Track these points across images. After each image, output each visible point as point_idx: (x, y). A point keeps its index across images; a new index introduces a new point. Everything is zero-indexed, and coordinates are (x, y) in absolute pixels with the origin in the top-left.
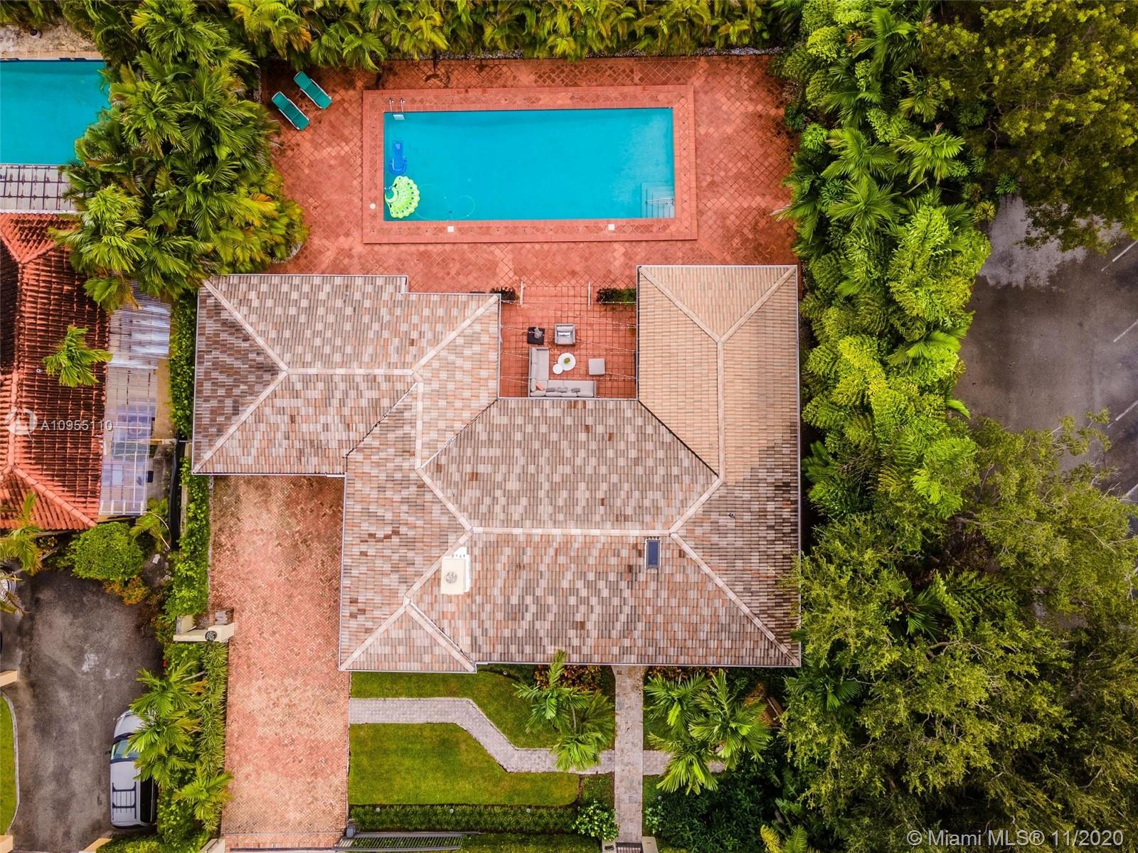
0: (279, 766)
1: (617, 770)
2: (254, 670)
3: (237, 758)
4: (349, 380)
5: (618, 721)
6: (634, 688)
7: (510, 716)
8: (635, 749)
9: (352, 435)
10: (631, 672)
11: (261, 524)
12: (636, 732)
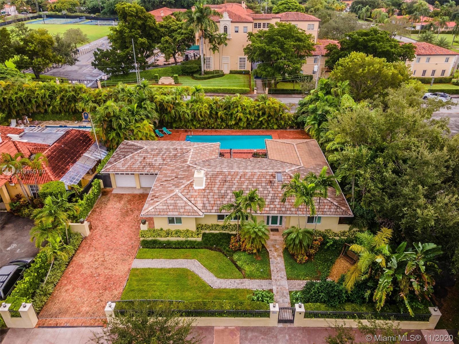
0: (87, 286)
1: (274, 288)
2: (91, 248)
3: (66, 282)
4: (167, 149)
5: (272, 268)
6: (279, 256)
7: (216, 266)
8: (282, 279)
9: (165, 162)
10: (276, 250)
11: (115, 206)
12: (282, 272)
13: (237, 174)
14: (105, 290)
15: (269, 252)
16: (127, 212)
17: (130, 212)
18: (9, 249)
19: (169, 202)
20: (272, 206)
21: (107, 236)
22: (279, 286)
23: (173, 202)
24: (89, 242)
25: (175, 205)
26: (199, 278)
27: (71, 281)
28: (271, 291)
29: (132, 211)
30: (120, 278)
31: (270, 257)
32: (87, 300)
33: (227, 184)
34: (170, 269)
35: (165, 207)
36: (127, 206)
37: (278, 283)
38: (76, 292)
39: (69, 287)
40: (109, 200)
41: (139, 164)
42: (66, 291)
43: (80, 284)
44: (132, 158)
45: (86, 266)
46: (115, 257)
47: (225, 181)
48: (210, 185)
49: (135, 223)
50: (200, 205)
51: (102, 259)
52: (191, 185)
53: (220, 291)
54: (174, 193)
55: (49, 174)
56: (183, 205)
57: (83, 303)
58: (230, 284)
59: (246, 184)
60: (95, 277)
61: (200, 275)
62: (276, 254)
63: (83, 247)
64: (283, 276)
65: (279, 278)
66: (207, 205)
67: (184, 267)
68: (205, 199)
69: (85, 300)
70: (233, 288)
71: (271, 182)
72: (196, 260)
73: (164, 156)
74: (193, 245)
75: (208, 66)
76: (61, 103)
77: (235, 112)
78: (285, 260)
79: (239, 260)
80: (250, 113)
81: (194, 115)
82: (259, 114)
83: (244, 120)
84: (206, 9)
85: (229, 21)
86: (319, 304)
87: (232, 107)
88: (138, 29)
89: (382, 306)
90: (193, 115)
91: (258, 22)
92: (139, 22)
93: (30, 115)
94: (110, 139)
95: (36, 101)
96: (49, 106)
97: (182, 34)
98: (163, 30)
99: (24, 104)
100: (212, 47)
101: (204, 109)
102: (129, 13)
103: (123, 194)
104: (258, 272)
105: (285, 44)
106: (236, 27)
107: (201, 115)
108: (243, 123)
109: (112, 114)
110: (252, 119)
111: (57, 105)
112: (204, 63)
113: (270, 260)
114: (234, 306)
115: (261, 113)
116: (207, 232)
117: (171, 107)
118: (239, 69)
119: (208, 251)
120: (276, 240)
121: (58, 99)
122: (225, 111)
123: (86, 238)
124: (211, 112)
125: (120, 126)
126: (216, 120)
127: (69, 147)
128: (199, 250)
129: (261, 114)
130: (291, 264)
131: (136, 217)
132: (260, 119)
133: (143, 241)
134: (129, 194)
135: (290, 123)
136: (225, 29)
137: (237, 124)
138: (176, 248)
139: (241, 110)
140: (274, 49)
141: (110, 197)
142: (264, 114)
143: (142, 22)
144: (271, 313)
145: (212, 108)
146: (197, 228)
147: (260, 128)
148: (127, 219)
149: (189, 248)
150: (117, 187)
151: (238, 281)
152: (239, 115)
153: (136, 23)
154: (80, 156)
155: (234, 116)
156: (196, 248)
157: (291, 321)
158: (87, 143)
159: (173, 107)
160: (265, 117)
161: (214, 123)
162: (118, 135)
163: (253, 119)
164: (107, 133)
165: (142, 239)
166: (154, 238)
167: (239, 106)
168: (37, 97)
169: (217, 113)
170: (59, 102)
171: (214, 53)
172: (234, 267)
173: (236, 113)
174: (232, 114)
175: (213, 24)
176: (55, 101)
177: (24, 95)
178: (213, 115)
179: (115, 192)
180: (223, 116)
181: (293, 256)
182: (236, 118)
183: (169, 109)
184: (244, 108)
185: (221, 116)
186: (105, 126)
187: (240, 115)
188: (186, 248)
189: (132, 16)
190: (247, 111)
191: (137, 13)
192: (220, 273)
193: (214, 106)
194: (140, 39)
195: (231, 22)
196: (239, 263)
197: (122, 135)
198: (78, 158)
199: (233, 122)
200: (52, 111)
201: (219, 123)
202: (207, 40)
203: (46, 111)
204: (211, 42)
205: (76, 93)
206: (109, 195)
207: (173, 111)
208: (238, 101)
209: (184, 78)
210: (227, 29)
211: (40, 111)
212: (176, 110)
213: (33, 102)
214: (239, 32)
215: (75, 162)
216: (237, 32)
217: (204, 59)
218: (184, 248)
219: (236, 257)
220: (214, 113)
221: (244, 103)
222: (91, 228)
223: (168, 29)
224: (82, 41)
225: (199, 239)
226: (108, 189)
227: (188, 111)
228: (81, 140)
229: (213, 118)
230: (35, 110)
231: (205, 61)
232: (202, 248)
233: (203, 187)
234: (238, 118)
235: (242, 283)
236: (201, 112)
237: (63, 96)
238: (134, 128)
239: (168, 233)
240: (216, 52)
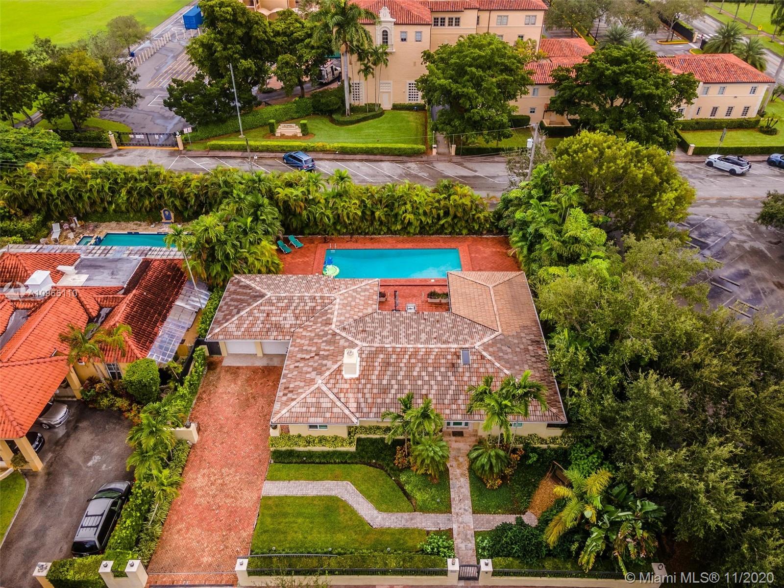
0: (204, 524)
1: (455, 527)
2: (203, 463)
3: (176, 518)
4: (301, 298)
5: (453, 495)
6: (462, 475)
7: (376, 492)
8: (466, 513)
9: (298, 322)
10: (459, 466)
11: (229, 390)
12: (466, 502)
13: (404, 351)
14: (230, 530)
15: (450, 469)
16: (248, 400)
17: (252, 401)
18: (90, 464)
19: (309, 400)
20: (454, 407)
21: (223, 443)
22: (461, 523)
23: (314, 400)
24: (199, 453)
25: (318, 405)
26: (353, 512)
27: (182, 516)
28: (451, 530)
29: (254, 397)
30: (247, 512)
31: (451, 477)
32: (207, 546)
33: (391, 368)
34: (314, 498)
35: (304, 410)
36: (246, 389)
37: (460, 519)
38: (191, 534)
39: (182, 526)
40: (219, 378)
41: (261, 326)
42: (178, 532)
43: (195, 522)
44: (250, 314)
45: (200, 493)
46: (237, 478)
47: (388, 364)
48: (365, 373)
49: (260, 420)
50: (353, 405)
51: (219, 481)
52: (339, 370)
53: (383, 532)
54: (316, 386)
55: (133, 347)
56: (329, 405)
57: (203, 551)
58: (395, 520)
59: (417, 369)
60: (213, 510)
61: (355, 506)
62: (458, 471)
63: (192, 462)
64: (467, 508)
65: (462, 511)
66: (363, 405)
67: (333, 493)
68: (360, 395)
69: (205, 545)
70: (400, 526)
71: (453, 365)
72: (349, 483)
73: (297, 311)
74: (343, 459)
75: (357, 97)
76: (128, 199)
77: (401, 212)
78: (471, 483)
79: (409, 484)
80: (425, 213)
81: (338, 219)
82: (439, 215)
83: (417, 224)
84: (351, 9)
85: (390, 22)
86: (511, 559)
87: (396, 205)
88: (238, 43)
89: (590, 568)
90: (336, 217)
91: (440, 16)
92: (240, 32)
93: (81, 215)
94: (213, 274)
95: (89, 198)
96: (110, 203)
97: (313, 48)
98: (279, 40)
99: (72, 201)
100: (363, 67)
101: (353, 208)
102: (221, 16)
103: (238, 368)
104: (433, 502)
106: (402, 32)
107: (348, 218)
108: (413, 227)
109: (214, 240)
110: (428, 223)
111: (123, 203)
112: (350, 92)
113: (451, 482)
114: (401, 563)
115: (442, 212)
116: (363, 436)
117: (301, 207)
118: (407, 101)
119: (365, 469)
120: (459, 449)
121: (124, 192)
122: (385, 209)
123: (193, 446)
124: (363, 212)
125: (227, 256)
126: (372, 224)
127: (153, 294)
128: (353, 466)
129: (442, 214)
130: (480, 490)
131: (260, 408)
132: (442, 222)
133: (275, 452)
134: (247, 367)
135: (488, 226)
136: (384, 35)
137: (404, 229)
138: (320, 463)
139: (410, 209)
141: (220, 373)
142: (447, 214)
143: (244, 31)
144: (449, 573)
145: (365, 206)
146: (349, 434)
147: (441, 234)
148: (248, 412)
149: (339, 463)
150: (228, 354)
151: (406, 515)
152: (407, 218)
153: (233, 33)
154: (171, 307)
155: (399, 218)
156: (349, 463)
157: (476, 579)
158: (178, 281)
159: (305, 206)
160: (449, 219)
161: (369, 228)
162: (224, 268)
163: (430, 222)
164: (207, 268)
165: (272, 449)
166: (289, 448)
167: (408, 202)
168: (91, 190)
169: (373, 213)
170: (125, 198)
171: (366, 79)
172: (401, 493)
173: (403, 213)
174: (396, 215)
175: (364, 35)
176: (120, 196)
177: (70, 188)
178: (367, 217)
179: (226, 363)
180: (383, 218)
181: (480, 479)
182: (403, 222)
183: (298, 210)
184: (415, 205)
185: (380, 218)
186: (204, 256)
187: (410, 217)
188: (335, 463)
189: (226, 20)
190: (421, 211)
191: (235, 15)
192: (382, 503)
193: (369, 203)
194: (243, 61)
195: (395, 24)
196: (408, 488)
197: (230, 269)
198: (168, 311)
199: (399, 227)
200: (114, 211)
201: (377, 227)
202: (355, 57)
203: (105, 209)
204: (360, 59)
205: (150, 183)
206: (218, 369)
207: (304, 213)
208: (406, 194)
209: (317, 121)
210: (387, 35)
211: (96, 211)
212: (310, 212)
213: (86, 198)
214: (408, 40)
215: (165, 318)
216: (404, 40)
217: (350, 86)
218: (332, 463)
219: (403, 478)
220: (368, 213)
221: (415, 198)
222: (199, 430)
223: (288, 36)
224: (139, 38)
225: (353, 449)
226: (216, 357)
227: (328, 212)
228: (169, 276)
229: (367, 220)
230: (88, 209)
231: (352, 88)
232: (357, 463)
233: (357, 376)
234: (406, 221)
235: (412, 519)
236: (348, 214)
237: (131, 188)
238: (248, 255)
239: (309, 441)
240: (370, 76)
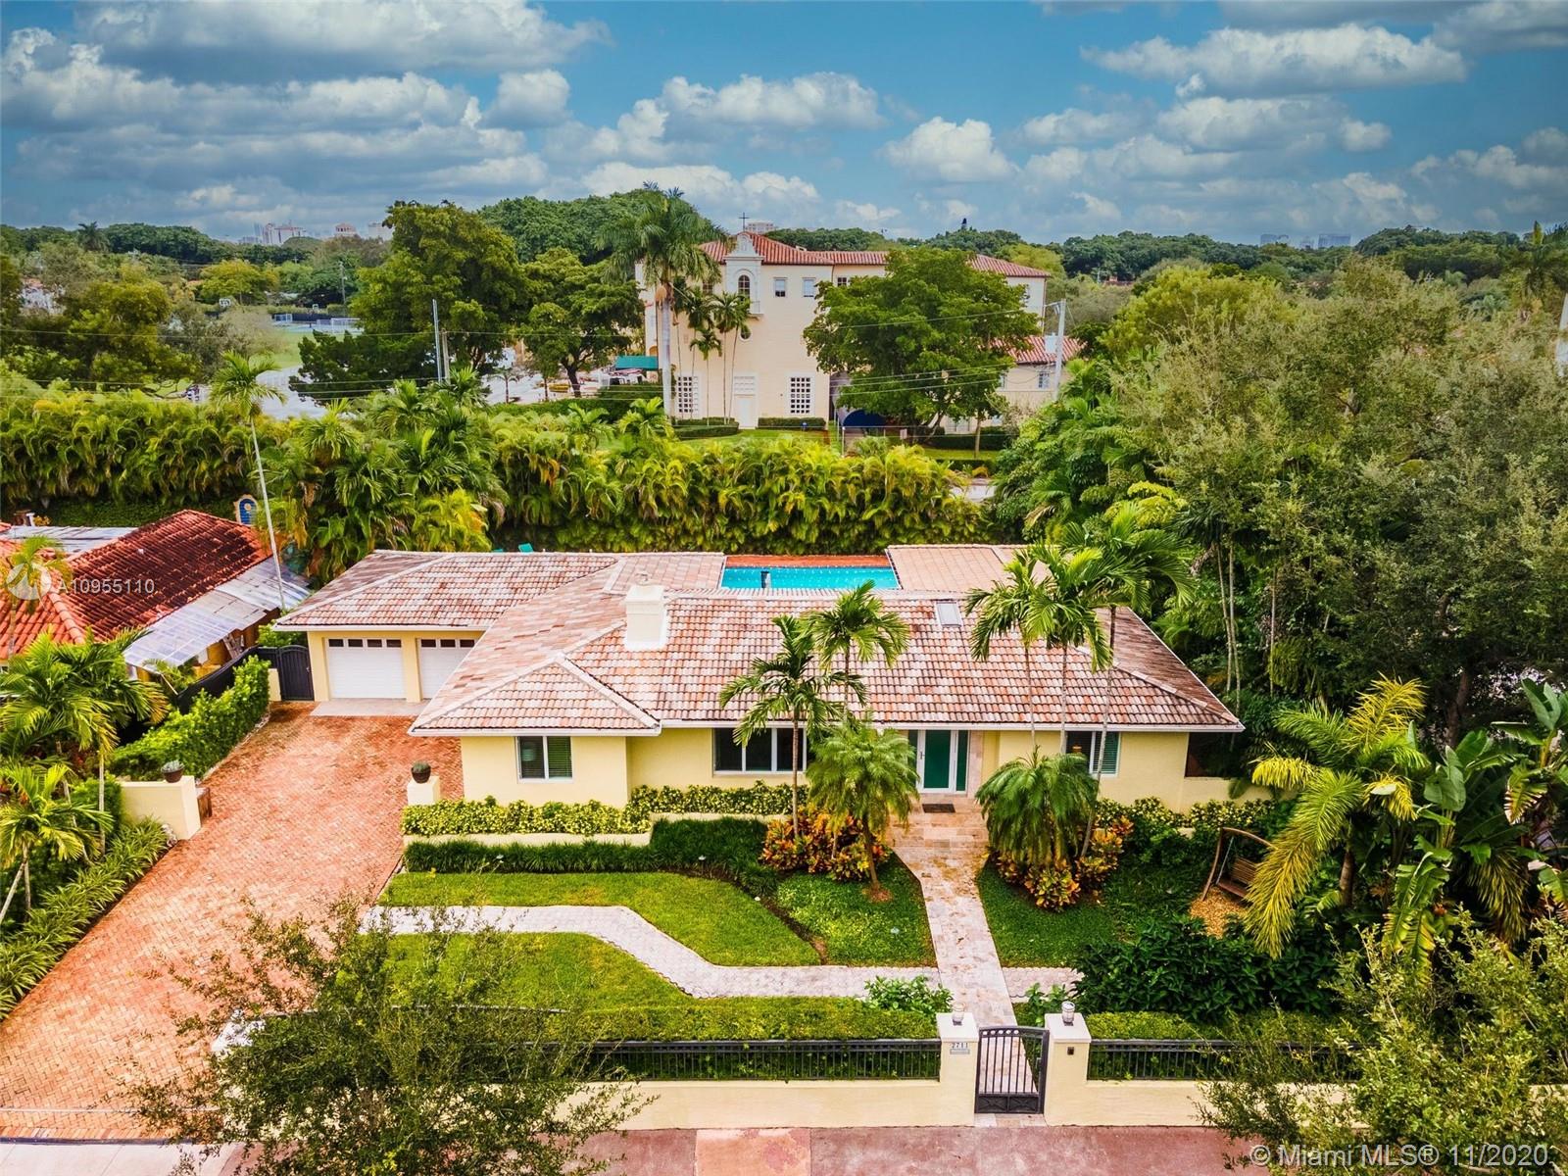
2: (197, 876)
5: (935, 929)
6: (958, 891)
7: (705, 924)
8: (983, 965)
10: (948, 874)
11: (317, 751)
12: (978, 943)
15: (923, 881)
16: (362, 766)
17: (373, 768)
19: (524, 687)
20: (927, 699)
21: (268, 838)
22: (970, 986)
23: (539, 687)
24: (191, 857)
25: (549, 697)
26: (633, 966)
27: (86, 984)
29: (381, 764)
31: (926, 895)
36: (362, 751)
37: (966, 979)
38: (102, 1021)
40: (295, 734)
41: (423, 602)
43: (124, 995)
44: (398, 584)
45: (162, 933)
47: (746, 628)
48: (684, 641)
50: (646, 698)
52: (614, 637)
53: (723, 1005)
54: (548, 662)
55: (71, 624)
56: (581, 696)
58: (763, 981)
61: (641, 955)
62: (948, 886)
63: (163, 874)
65: (969, 961)
66: (673, 697)
67: (576, 929)
68: (667, 680)
70: (779, 994)
71: (916, 628)
72: (627, 909)
74: (613, 862)
75: (686, 406)
76: (162, 459)
77: (776, 489)
78: (988, 905)
79: (802, 906)
80: (830, 494)
81: (635, 501)
82: (860, 498)
83: (812, 516)
85: (754, 259)
86: (1146, 1015)
87: (766, 471)
88: (454, 274)
92: (460, 255)
93: (46, 503)
94: (324, 543)
95: (71, 454)
96: (117, 469)
97: (602, 294)
98: (537, 284)
99: (30, 463)
100: (700, 337)
101: (668, 478)
102: (428, 225)
103: (352, 719)
104: (878, 942)
105: (940, 304)
106: (777, 279)
107: (658, 500)
108: (805, 528)
109: (336, 454)
110: (836, 515)
111: (146, 468)
112: (674, 394)
113: (928, 905)
115: (868, 493)
116: (673, 817)
117: (552, 471)
118: (787, 415)
119: (675, 880)
120: (945, 844)
121: (153, 443)
122: (741, 488)
123: (179, 844)
124: (693, 490)
125: (362, 498)
126: (711, 522)
127: (165, 559)
128: (639, 876)
129: (868, 497)
130: (1013, 916)
132: (867, 516)
133: (416, 847)
134: (374, 719)
135: (972, 529)
136: (741, 285)
137: (783, 534)
138: (546, 871)
139: (797, 482)
140: (906, 318)
141: (300, 726)
142: (877, 497)
143: (469, 254)
144: (944, 1049)
145: (697, 478)
146: (635, 801)
148: (358, 787)
149: (599, 870)
150: (330, 699)
151: (798, 971)
152: (791, 499)
153: (447, 257)
154: (205, 591)
155: (773, 504)
156: (627, 871)
157: (1032, 1103)
158: (234, 558)
159: (561, 471)
160: (884, 506)
161: (703, 532)
162: (354, 531)
163: (842, 514)
164: (315, 523)
165: (410, 839)
166: (456, 838)
167: (792, 467)
168: (78, 441)
169: (714, 497)
170: (154, 457)
171: (706, 357)
172: (780, 926)
173: (782, 491)
174: (765, 499)
175: (702, 258)
176: (143, 452)
178: (700, 502)
179: (319, 712)
180: (737, 502)
181: (1016, 886)
182: (781, 509)
183: (545, 476)
184: (807, 474)
185: (730, 502)
186: (310, 498)
187: (798, 498)
188: (588, 869)
189: (436, 234)
190: (821, 486)
191: (454, 227)
192: (721, 949)
193: (706, 471)
194: (460, 303)
195: (764, 263)
196: (799, 914)
197: (367, 530)
198: (193, 593)
199: (772, 526)
200: (125, 489)
201: (723, 531)
202: (684, 318)
203: (104, 489)
204: (695, 323)
205: (219, 426)
206: (298, 721)
207: (559, 485)
208: (787, 453)
210: (747, 285)
211: (83, 493)
212: (573, 480)
213: (63, 455)
214: (788, 294)
215: (181, 602)
216: (781, 294)
217: (673, 382)
218: (578, 871)
219: (786, 894)
220: (704, 491)
221: (808, 460)
222: (206, 812)
223: (555, 283)
225: (642, 840)
226: (296, 704)
227: (615, 485)
228: (216, 545)
229: (700, 510)
230: (64, 482)
231: (677, 387)
232: (651, 870)
233: (662, 646)
234: (789, 508)
235: (814, 979)
236: (658, 487)
237: (174, 435)
238: (413, 511)
239: (518, 817)
240: (713, 353)
